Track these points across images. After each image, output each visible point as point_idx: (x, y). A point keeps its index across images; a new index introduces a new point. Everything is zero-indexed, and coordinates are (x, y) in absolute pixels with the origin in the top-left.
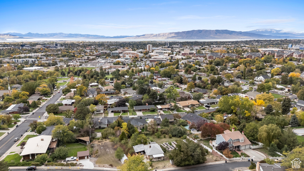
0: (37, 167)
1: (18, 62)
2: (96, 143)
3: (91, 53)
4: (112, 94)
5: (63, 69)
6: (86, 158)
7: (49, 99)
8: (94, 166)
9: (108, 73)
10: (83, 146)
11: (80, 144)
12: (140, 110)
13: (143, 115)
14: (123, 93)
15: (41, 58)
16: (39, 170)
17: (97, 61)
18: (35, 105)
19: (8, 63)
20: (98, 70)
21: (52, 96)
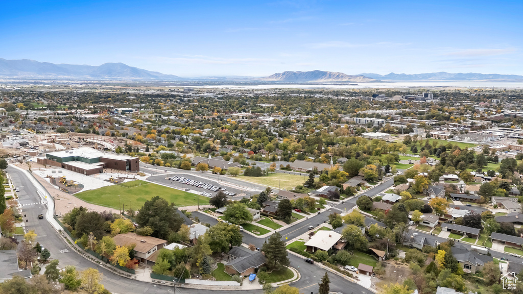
0: (315, 262)
1: (360, 122)
2: (392, 263)
3: (486, 115)
4: (471, 200)
5: (417, 141)
6: (368, 274)
7: (373, 186)
8: (370, 286)
9: (496, 160)
10: (375, 261)
11: (372, 257)
12: (503, 243)
13: (503, 252)
14: (495, 203)
15: (392, 119)
16: (315, 265)
17: (488, 132)
18: (349, 193)
19: (347, 123)
20: (479, 151)
21: (379, 183)
